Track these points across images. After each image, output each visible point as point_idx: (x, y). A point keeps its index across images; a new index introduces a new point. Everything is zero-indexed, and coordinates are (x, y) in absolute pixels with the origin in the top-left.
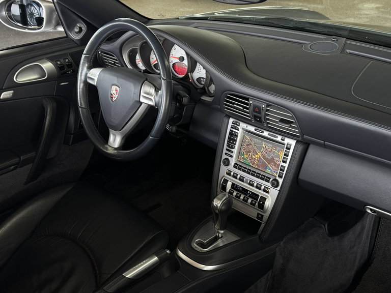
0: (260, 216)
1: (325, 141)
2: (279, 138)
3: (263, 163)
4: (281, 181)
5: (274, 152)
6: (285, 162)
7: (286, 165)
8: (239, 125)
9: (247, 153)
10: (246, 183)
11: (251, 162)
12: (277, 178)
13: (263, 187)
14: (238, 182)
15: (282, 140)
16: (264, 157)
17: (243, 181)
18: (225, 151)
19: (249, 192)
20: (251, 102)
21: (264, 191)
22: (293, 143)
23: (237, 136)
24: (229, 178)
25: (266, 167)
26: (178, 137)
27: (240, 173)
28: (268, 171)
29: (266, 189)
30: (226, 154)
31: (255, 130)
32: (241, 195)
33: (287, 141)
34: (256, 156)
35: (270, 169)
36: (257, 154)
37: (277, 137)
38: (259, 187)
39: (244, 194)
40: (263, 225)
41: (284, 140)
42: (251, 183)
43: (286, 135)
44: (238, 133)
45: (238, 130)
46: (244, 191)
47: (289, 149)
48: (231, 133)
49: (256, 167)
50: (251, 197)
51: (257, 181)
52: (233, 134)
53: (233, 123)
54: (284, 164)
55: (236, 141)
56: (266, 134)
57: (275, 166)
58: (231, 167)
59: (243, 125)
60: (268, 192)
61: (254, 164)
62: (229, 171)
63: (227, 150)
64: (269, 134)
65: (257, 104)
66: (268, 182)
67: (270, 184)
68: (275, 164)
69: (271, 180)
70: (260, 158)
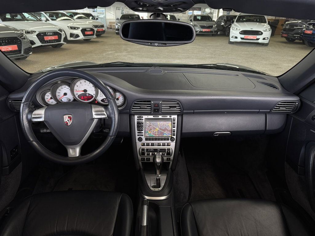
0: (168, 159)
1: (194, 110)
2: (168, 117)
3: (161, 132)
4: (175, 137)
5: (165, 125)
6: (175, 127)
7: (176, 129)
8: (142, 118)
9: (150, 130)
10: (156, 145)
11: (154, 134)
12: (173, 136)
13: (166, 144)
14: (150, 147)
15: (170, 117)
16: (160, 129)
17: (154, 145)
18: (137, 134)
19: (158, 150)
20: (152, 102)
21: (168, 145)
22: (175, 117)
23: (143, 123)
24: (144, 147)
25: (163, 134)
26: (101, 137)
27: (150, 142)
28: (165, 135)
29: (168, 144)
30: (138, 135)
31: (154, 117)
32: (155, 153)
33: (173, 117)
34: (156, 130)
35: (166, 134)
36: (156, 129)
37: (167, 117)
38: (164, 145)
39: (156, 152)
40: (171, 163)
41: (171, 117)
42: (159, 144)
43: (171, 114)
44: (143, 122)
45: (143, 120)
46: (156, 150)
47: (175, 120)
48: (138, 123)
49: (157, 136)
50: (161, 152)
51: (161, 142)
52: (140, 123)
53: (138, 118)
54: (174, 129)
55: (143, 126)
56: (160, 117)
57: (168, 131)
58: (144, 141)
59: (145, 117)
60: (170, 145)
61: (155, 135)
62: (143, 143)
63: (138, 133)
64: (162, 117)
65: (157, 102)
66: (169, 140)
67: (170, 141)
68: (168, 130)
69: (170, 139)
70: (158, 130)
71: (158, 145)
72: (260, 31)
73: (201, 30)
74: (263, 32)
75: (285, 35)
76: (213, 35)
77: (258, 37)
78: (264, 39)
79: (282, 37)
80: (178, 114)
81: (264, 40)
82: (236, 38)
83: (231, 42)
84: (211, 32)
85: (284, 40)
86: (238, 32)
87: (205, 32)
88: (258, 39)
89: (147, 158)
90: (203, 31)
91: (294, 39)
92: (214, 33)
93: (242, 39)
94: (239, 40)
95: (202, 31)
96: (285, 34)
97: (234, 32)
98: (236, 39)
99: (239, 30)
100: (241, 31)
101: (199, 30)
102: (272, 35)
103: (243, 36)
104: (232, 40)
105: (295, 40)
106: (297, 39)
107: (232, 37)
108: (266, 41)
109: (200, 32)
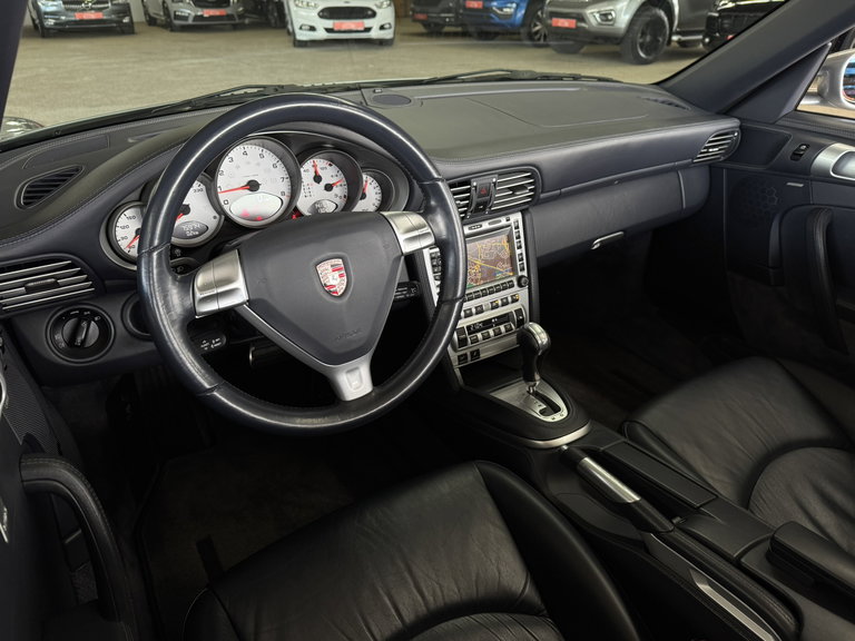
2: (503, 221)
3: (489, 270)
5: (496, 246)
6: (521, 247)
7: (523, 250)
10: (488, 310)
11: (473, 280)
13: (510, 299)
14: (476, 319)
15: (507, 221)
16: (486, 262)
17: (483, 311)
19: (494, 320)
20: (474, 184)
21: (513, 301)
22: (518, 217)
25: (495, 275)
28: (501, 276)
29: (514, 298)
31: (470, 228)
32: (488, 332)
33: (513, 218)
34: (475, 267)
35: (501, 272)
36: (475, 265)
37: (500, 221)
38: (505, 303)
39: (489, 328)
41: (509, 220)
42: (494, 304)
43: (511, 211)
46: (488, 324)
47: (518, 227)
49: (483, 282)
50: (501, 324)
51: (497, 297)
54: (519, 251)
56: (486, 225)
57: (504, 263)
60: (517, 300)
61: (478, 280)
64: (489, 224)
65: (484, 181)
66: (513, 286)
67: (516, 288)
68: (502, 260)
69: (515, 283)
70: (481, 267)
71: (493, 308)
72: (369, 9)
73: (199, 14)
74: (375, 8)
75: (421, 17)
76: (236, 27)
77: (367, 23)
78: (382, 28)
79: (415, 20)
80: (524, 207)
81: (382, 32)
82: (312, 29)
83: (300, 41)
84: (229, 17)
85: (420, 28)
86: (314, 14)
87: (212, 18)
88: (368, 30)
89: (472, 353)
90: (206, 15)
91: (441, 22)
92: (237, 21)
93: (329, 30)
94: (321, 34)
95: (202, 16)
96: (420, 12)
97: (303, 12)
98: (311, 33)
99: (316, 6)
100: (323, 11)
101: (193, 14)
102: (398, 16)
103: (329, 23)
104: (303, 36)
105: (443, 26)
106: (450, 25)
107: (301, 28)
108: (388, 34)
109: (197, 18)
